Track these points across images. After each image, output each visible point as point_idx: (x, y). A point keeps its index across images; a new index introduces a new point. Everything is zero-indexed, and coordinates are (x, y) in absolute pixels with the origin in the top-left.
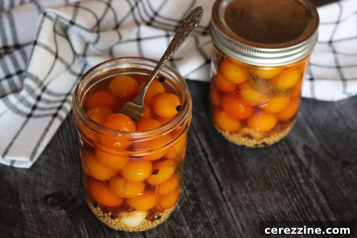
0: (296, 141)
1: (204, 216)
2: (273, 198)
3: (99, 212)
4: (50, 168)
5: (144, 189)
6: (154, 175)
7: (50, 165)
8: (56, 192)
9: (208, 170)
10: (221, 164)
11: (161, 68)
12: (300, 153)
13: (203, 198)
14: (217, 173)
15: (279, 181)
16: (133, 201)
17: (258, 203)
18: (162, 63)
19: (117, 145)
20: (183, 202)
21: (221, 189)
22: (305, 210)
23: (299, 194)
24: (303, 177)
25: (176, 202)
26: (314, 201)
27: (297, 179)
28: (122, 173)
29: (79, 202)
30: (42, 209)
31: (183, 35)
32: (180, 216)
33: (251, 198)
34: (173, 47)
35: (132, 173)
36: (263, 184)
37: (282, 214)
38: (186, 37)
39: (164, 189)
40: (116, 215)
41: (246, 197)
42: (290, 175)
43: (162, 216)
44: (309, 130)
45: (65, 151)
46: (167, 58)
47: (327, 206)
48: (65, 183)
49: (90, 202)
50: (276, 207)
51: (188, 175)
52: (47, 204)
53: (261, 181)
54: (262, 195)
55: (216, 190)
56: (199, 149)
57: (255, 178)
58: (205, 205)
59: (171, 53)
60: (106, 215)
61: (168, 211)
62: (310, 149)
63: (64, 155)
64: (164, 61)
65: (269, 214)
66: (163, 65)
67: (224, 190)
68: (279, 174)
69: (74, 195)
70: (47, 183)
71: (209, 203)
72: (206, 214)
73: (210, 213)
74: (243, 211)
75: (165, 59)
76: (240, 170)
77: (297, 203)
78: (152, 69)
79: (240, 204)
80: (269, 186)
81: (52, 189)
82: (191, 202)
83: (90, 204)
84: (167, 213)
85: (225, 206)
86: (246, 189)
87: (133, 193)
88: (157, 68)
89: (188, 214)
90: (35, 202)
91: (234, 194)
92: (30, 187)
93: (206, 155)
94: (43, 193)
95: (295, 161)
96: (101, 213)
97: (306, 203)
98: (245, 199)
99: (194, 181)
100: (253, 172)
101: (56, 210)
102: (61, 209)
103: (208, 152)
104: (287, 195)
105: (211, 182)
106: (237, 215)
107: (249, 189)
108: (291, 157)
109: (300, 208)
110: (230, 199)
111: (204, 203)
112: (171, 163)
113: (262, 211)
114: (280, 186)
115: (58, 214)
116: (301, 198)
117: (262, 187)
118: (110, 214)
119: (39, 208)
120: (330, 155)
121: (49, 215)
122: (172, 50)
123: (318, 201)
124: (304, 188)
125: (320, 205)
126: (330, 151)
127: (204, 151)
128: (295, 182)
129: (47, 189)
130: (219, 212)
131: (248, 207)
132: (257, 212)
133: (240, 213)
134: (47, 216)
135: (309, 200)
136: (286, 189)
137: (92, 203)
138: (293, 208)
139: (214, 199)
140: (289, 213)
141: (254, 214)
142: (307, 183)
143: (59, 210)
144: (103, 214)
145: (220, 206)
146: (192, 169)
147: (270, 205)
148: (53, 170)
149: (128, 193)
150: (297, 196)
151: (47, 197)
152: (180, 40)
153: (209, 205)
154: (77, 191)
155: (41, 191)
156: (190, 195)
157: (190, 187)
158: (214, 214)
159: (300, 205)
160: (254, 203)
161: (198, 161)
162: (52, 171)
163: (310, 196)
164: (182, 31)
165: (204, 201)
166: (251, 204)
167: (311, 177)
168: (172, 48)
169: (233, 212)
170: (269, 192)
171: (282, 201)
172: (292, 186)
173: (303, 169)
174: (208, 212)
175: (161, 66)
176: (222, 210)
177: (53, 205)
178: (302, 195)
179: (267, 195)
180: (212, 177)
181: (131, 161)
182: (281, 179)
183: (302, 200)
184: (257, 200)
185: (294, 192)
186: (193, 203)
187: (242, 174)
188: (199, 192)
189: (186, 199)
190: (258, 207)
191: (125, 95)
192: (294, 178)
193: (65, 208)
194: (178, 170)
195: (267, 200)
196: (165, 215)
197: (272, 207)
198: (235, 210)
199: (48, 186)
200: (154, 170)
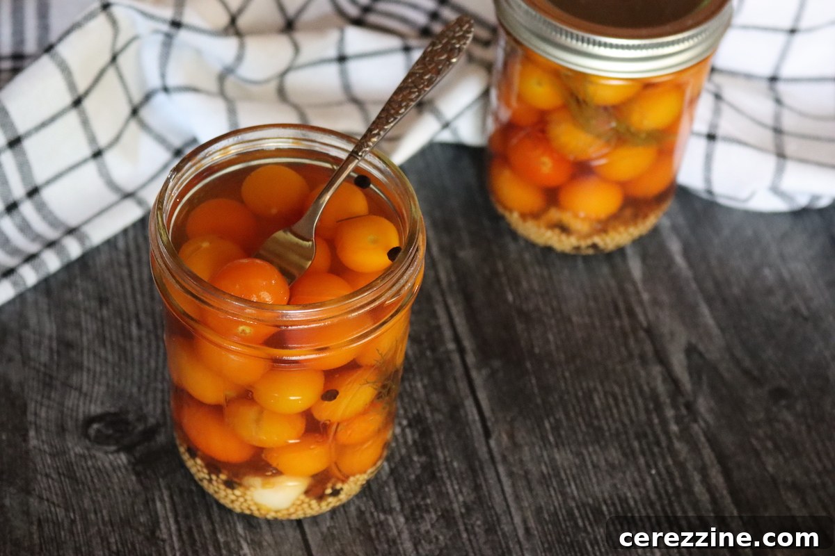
0: (672, 334)
1: (442, 495)
2: (603, 463)
3: (199, 468)
4: (103, 353)
5: (303, 432)
6: (326, 402)
7: (104, 346)
8: (112, 410)
9: (463, 385)
10: (493, 374)
11: (361, 156)
12: (678, 362)
13: (443, 451)
14: (482, 396)
15: (624, 425)
16: (275, 455)
17: (568, 472)
18: (365, 144)
19: (243, 330)
20: (397, 458)
21: (487, 434)
22: (673, 498)
23: (664, 460)
24: (679, 419)
25: (380, 457)
26: (697, 477)
27: (664, 422)
28: (252, 393)
29: (161, 439)
30: (75, 447)
31: (422, 81)
32: (387, 489)
33: (552, 460)
34: (394, 109)
35: (276, 395)
36: (584, 428)
37: (621, 504)
38: (428, 86)
39: (349, 432)
40: (236, 480)
41: (542, 456)
42: (647, 411)
43: (342, 489)
44: (704, 310)
45: (142, 316)
46: (378, 134)
47: (725, 492)
48: (135, 390)
49: (181, 445)
50: (607, 486)
51: (415, 395)
52: (87, 436)
53: (580, 420)
54: (579, 454)
55: (475, 433)
56: (448, 334)
57: (567, 414)
58: (447, 469)
59: (388, 123)
60: (214, 477)
61: (358, 480)
62: (701, 355)
63: (139, 324)
64: (370, 141)
65: (591, 501)
66: (368, 149)
67: (494, 436)
68: (622, 406)
69: (152, 421)
70: (93, 387)
71: (455, 464)
72: (447, 489)
73: (456, 487)
74: (531, 490)
75: (375, 135)
76: (536, 390)
77: (657, 479)
78: (343, 156)
79: (527, 473)
80: (597, 435)
81: (102, 403)
82: (415, 458)
83: (182, 449)
84: (356, 484)
85: (491, 474)
86: (544, 438)
87: (276, 439)
88: (353, 155)
89: (406, 485)
90: (62, 430)
91: (516, 446)
92: (53, 395)
93: (461, 351)
94: (81, 410)
95: (664, 380)
96: (203, 472)
97: (678, 482)
98: (539, 460)
99: (427, 408)
100: (566, 397)
101: (106, 453)
102: (118, 451)
103: (468, 344)
104: (635, 458)
105: (466, 415)
106: (517, 498)
107: (551, 439)
108: (657, 370)
109: (662, 491)
110: (504, 458)
111: (446, 462)
112: (369, 375)
113: (575, 493)
114: (624, 437)
115: (111, 463)
116: (667, 468)
117: (580, 437)
118: (223, 477)
119: (70, 445)
120: (746, 372)
121: (90, 463)
122: (392, 116)
123: (705, 479)
124: (678, 445)
125: (710, 490)
126: (747, 363)
127: (457, 339)
128: (658, 429)
129: (90, 402)
130: (477, 488)
131: (544, 480)
132: (564, 494)
133: (524, 494)
134: (84, 464)
135: (685, 476)
136: (636, 444)
137: (185, 446)
138: (647, 491)
139: (469, 455)
140: (636, 502)
141: (557, 498)
142: (686, 435)
143: (112, 453)
144: (209, 474)
145: (480, 472)
146: (426, 381)
147: (594, 480)
148: (110, 357)
149: (265, 438)
150: (660, 464)
151: (90, 421)
152: (414, 92)
153: (454, 470)
154: (159, 411)
155: (78, 406)
156: (415, 442)
157: (416, 422)
158: (464, 490)
159: (665, 486)
160: (559, 473)
161: (442, 363)
162: (106, 361)
163: (689, 466)
164: (421, 71)
165: (445, 457)
166: (551, 472)
167: (696, 421)
168: (392, 112)
169: (508, 490)
170: (597, 448)
171: (624, 473)
172: (651, 438)
173: (681, 400)
174: (452, 485)
175: (363, 153)
176: (483, 484)
177: (100, 440)
178: (670, 462)
179: (590, 454)
180: (469, 403)
181: (272, 369)
182: (627, 421)
183: (669, 473)
184: (566, 464)
185: (653, 454)
186: (419, 462)
187: (539, 401)
188: (435, 436)
189: (403, 451)
190: (566, 482)
191: (274, 211)
192: (656, 421)
193: (128, 449)
194: (385, 391)
195: (590, 467)
196: (350, 488)
197: (599, 484)
198: (514, 485)
199: (95, 395)
200: (328, 392)
